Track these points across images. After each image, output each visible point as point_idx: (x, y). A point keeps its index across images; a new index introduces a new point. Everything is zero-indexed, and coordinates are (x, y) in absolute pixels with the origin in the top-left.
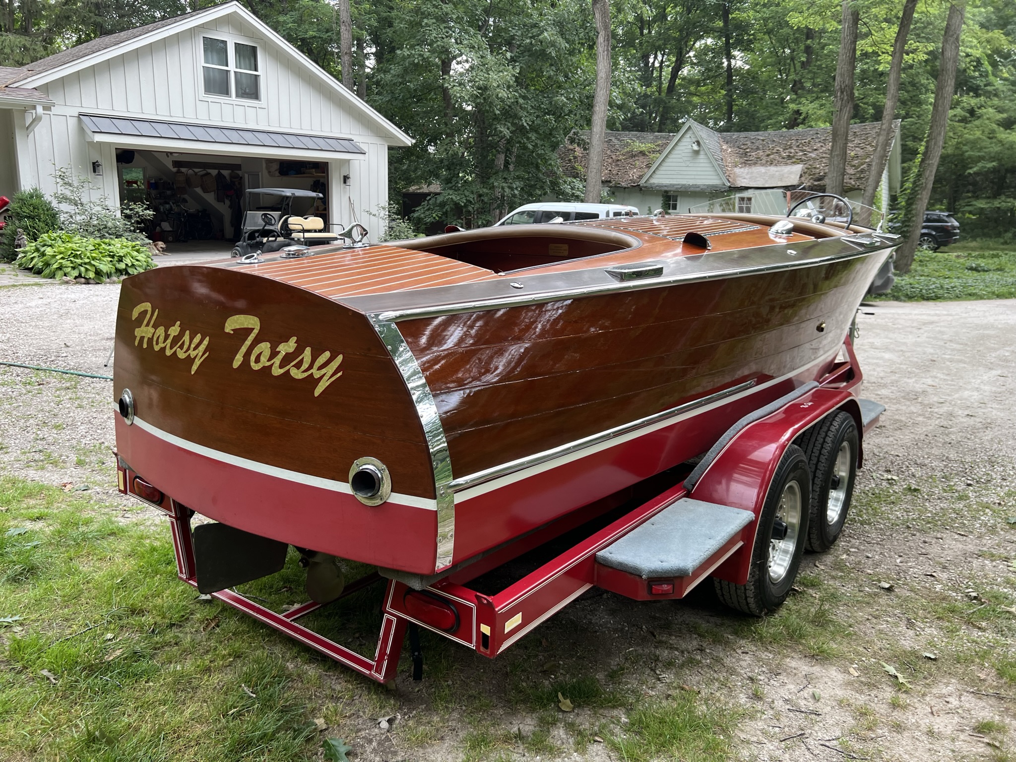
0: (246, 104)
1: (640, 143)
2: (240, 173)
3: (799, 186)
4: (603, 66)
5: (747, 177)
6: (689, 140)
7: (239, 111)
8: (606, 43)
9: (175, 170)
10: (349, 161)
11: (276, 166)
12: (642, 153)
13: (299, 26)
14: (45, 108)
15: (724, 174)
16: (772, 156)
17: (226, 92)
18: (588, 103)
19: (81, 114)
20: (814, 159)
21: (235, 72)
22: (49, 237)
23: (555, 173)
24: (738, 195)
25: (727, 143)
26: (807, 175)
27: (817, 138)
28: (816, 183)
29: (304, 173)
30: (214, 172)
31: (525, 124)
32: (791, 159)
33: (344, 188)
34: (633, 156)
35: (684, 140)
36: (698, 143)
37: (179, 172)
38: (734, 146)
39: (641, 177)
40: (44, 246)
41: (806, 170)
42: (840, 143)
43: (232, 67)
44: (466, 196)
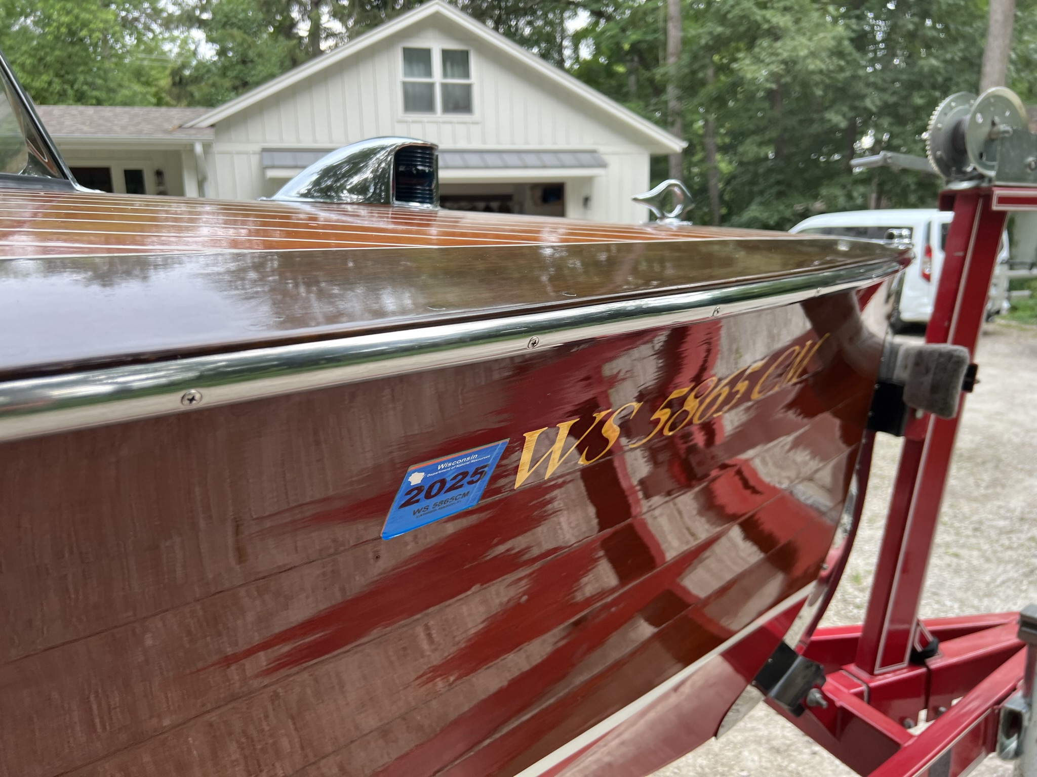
0: (454, 120)
7: (447, 128)
10: (591, 178)
14: (204, 146)
17: (429, 107)
19: (265, 150)
21: (442, 84)
33: (584, 212)
43: (437, 76)
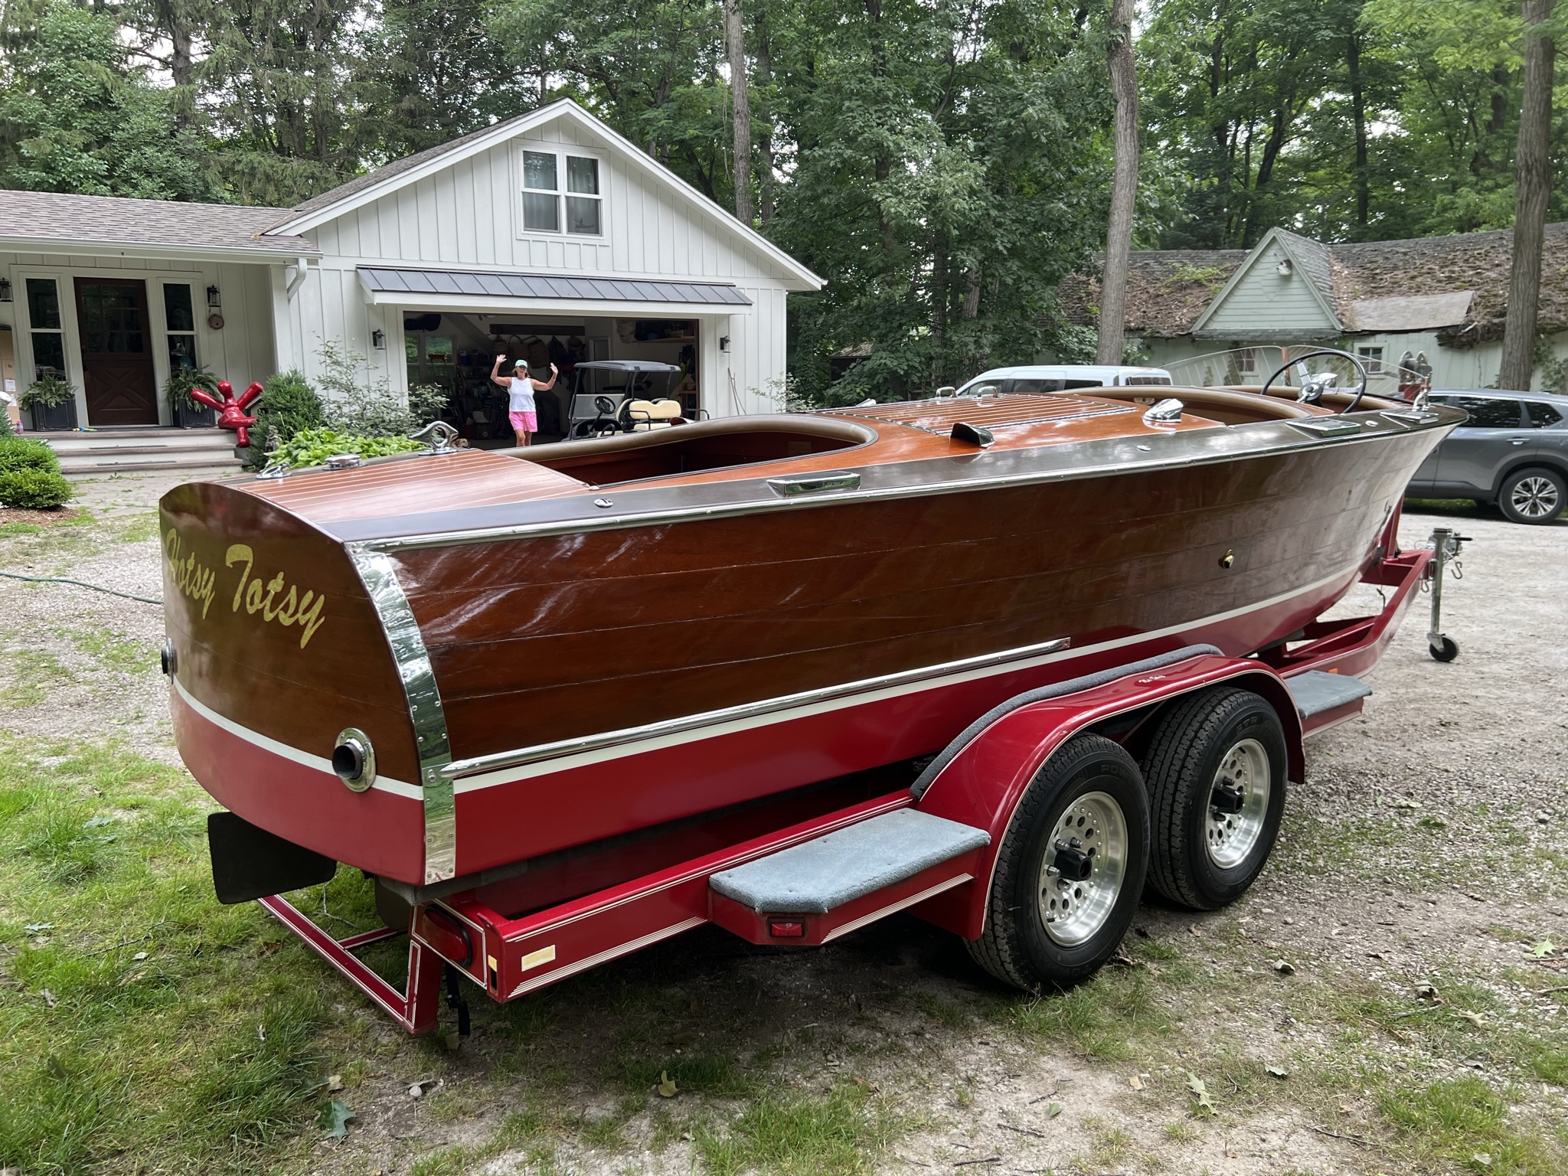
0: (581, 242)
1: (1192, 267)
2: (582, 338)
3: (1465, 326)
4: (1124, 152)
5: (1374, 314)
6: (1273, 259)
7: (572, 251)
8: (1130, 116)
9: (493, 337)
10: (727, 317)
11: (631, 328)
12: (1198, 283)
13: (675, 123)
14: (309, 262)
15: (1333, 311)
16: (1419, 279)
17: (554, 226)
18: (1103, 212)
19: (359, 268)
20: (1495, 281)
21: (567, 197)
22: (305, 436)
23: (1052, 320)
24: (1358, 345)
25: (1342, 261)
26: (1480, 308)
27: (1502, 245)
28: (1496, 321)
29: (668, 336)
30: (547, 339)
31: (1001, 248)
32: (1453, 283)
33: (721, 356)
34: (1183, 288)
35: (1265, 259)
36: (1289, 264)
37: (498, 340)
38: (1354, 265)
39: (1193, 320)
40: (297, 448)
41: (1479, 300)
42: (1528, 253)
43: (563, 190)
44: (907, 360)
